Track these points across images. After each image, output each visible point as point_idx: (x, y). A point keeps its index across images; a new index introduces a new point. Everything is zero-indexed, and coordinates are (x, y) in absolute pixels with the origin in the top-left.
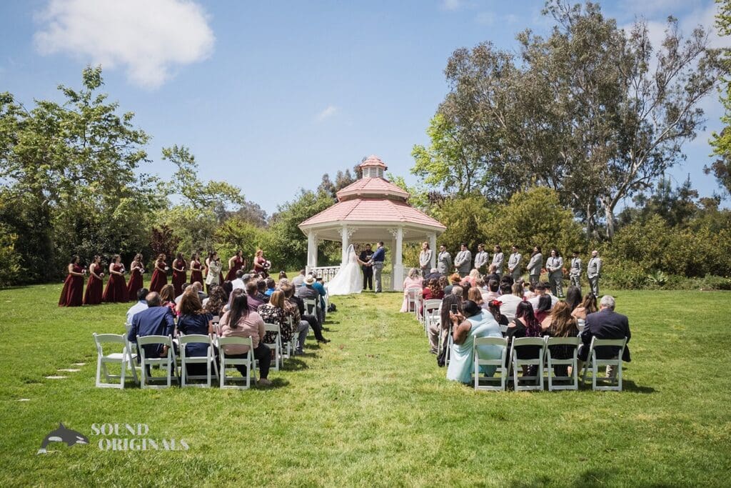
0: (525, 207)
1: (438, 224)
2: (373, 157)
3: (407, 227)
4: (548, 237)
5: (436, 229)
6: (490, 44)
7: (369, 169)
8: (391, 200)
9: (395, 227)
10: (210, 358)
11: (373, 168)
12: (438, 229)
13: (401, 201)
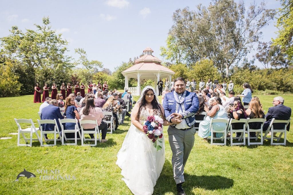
0: (201, 66)
1: (173, 72)
2: (148, 47)
3: (161, 72)
4: (210, 77)
5: (171, 73)
6: (188, 7)
7: (147, 52)
8: (155, 63)
9: (157, 72)
10: (76, 130)
11: (148, 51)
12: (172, 73)
13: (159, 63)
